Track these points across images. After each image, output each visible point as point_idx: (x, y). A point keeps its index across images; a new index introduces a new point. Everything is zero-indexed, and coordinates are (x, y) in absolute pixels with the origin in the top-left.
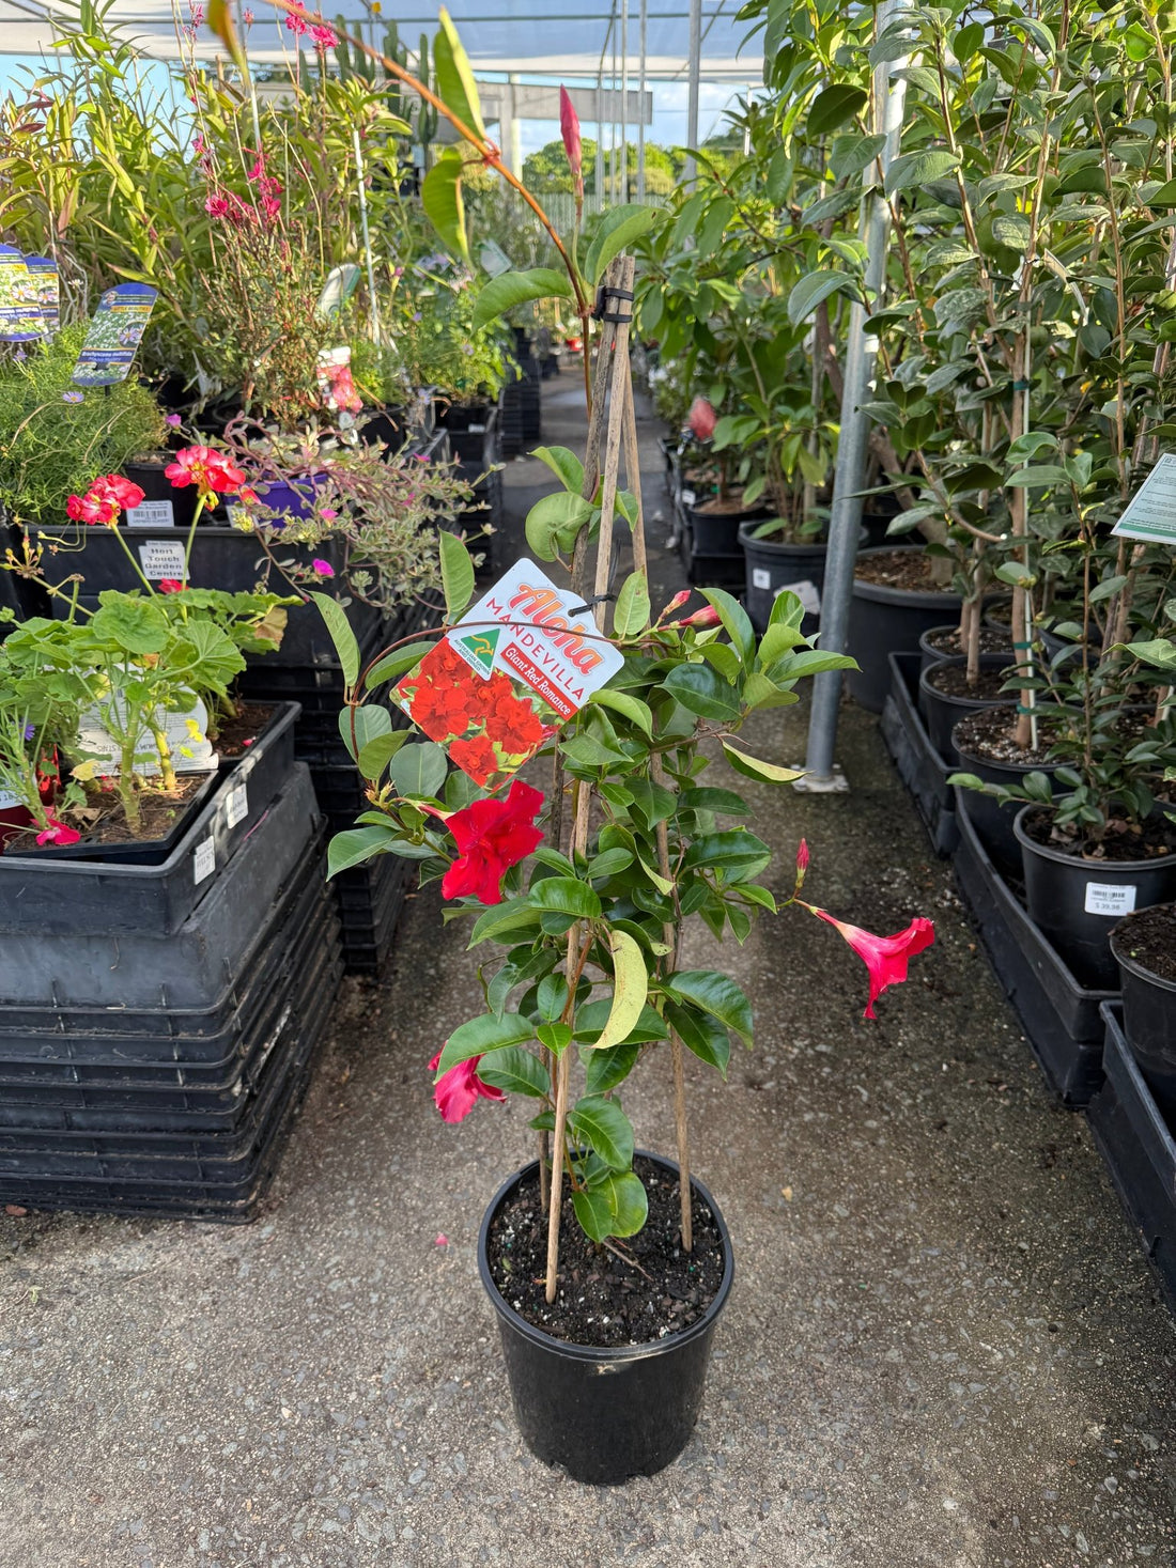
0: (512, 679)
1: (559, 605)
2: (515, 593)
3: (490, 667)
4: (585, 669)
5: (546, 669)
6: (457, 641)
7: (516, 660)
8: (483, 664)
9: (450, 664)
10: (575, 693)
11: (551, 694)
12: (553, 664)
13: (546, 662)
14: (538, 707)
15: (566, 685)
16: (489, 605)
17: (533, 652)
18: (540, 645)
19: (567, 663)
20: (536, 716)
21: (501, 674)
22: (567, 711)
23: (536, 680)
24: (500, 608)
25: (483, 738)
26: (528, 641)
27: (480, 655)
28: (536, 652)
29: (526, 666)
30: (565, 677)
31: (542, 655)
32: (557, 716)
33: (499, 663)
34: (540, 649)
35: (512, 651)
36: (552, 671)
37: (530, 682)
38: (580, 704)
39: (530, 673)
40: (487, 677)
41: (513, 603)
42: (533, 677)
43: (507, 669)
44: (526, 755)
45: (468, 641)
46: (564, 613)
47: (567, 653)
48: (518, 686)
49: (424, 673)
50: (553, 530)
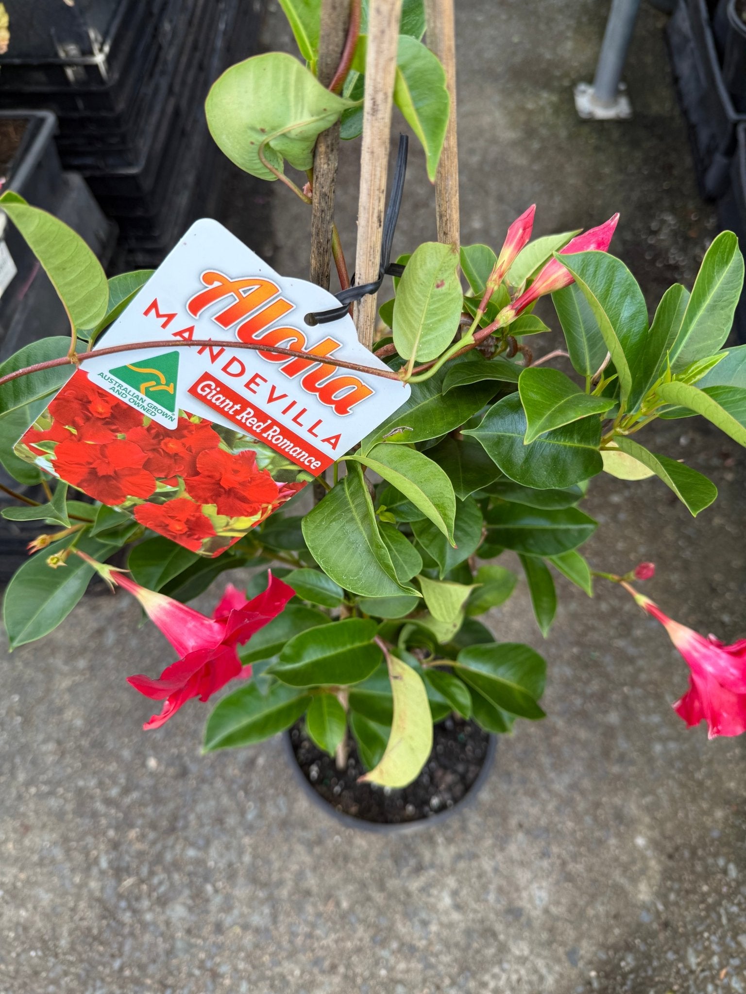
0: (216, 427)
1: (285, 307)
2: (197, 288)
3: (172, 410)
4: (342, 408)
5: (274, 410)
6: (101, 374)
7: (219, 399)
8: (159, 407)
9: (101, 408)
10: (328, 440)
11: (287, 445)
12: (284, 403)
13: (271, 399)
14: (267, 461)
15: (310, 431)
16: (146, 313)
17: (247, 386)
18: (257, 376)
19: (309, 401)
20: (265, 472)
21: (194, 420)
22: (316, 464)
23: (258, 426)
24: (171, 317)
26: (235, 368)
27: (148, 393)
28: (252, 386)
29: (238, 407)
30: (307, 421)
31: (263, 390)
32: (300, 471)
33: (185, 403)
34: (258, 380)
35: (209, 386)
36: (284, 412)
37: (250, 430)
38: (335, 454)
39: (246, 416)
40: (172, 425)
41: (196, 305)
42: (253, 422)
43: (201, 412)
44: (257, 517)
45: (121, 373)
46: (296, 320)
47: (309, 384)
48: (229, 437)
49: (58, 423)
50: (263, 138)
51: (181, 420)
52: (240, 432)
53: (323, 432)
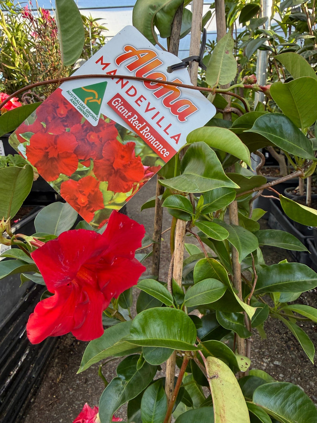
0: (117, 125)
1: (159, 63)
2: (120, 52)
3: (97, 114)
4: (182, 117)
5: (147, 117)
6: (68, 92)
7: (121, 109)
8: (92, 112)
9: (63, 112)
10: (173, 137)
11: (152, 139)
12: (153, 113)
13: (147, 110)
14: (140, 150)
15: (165, 130)
16: (97, 62)
17: (136, 102)
18: (142, 96)
19: (165, 112)
20: (138, 158)
21: (107, 121)
22: (167, 154)
23: (138, 126)
24: (107, 65)
25: (91, 178)
26: (132, 92)
27: (88, 104)
28: (139, 102)
29: (130, 114)
30: (164, 124)
31: (144, 104)
32: (157, 158)
33: (105, 110)
34: (142, 99)
35: (118, 101)
36: (153, 118)
37: (133, 128)
38: (177, 147)
39: (133, 120)
40: (95, 123)
41: (119, 60)
42: (136, 123)
44: (129, 194)
45: (77, 91)
46: (163, 69)
47: (166, 103)
48: (122, 132)
49: (39, 120)
51: (100, 120)
52: (129, 129)
53: (172, 132)
